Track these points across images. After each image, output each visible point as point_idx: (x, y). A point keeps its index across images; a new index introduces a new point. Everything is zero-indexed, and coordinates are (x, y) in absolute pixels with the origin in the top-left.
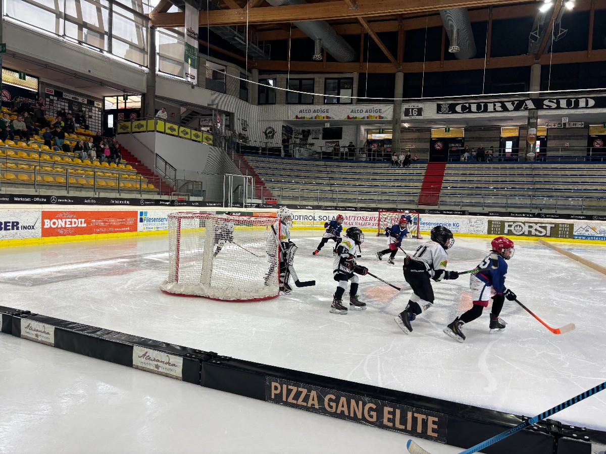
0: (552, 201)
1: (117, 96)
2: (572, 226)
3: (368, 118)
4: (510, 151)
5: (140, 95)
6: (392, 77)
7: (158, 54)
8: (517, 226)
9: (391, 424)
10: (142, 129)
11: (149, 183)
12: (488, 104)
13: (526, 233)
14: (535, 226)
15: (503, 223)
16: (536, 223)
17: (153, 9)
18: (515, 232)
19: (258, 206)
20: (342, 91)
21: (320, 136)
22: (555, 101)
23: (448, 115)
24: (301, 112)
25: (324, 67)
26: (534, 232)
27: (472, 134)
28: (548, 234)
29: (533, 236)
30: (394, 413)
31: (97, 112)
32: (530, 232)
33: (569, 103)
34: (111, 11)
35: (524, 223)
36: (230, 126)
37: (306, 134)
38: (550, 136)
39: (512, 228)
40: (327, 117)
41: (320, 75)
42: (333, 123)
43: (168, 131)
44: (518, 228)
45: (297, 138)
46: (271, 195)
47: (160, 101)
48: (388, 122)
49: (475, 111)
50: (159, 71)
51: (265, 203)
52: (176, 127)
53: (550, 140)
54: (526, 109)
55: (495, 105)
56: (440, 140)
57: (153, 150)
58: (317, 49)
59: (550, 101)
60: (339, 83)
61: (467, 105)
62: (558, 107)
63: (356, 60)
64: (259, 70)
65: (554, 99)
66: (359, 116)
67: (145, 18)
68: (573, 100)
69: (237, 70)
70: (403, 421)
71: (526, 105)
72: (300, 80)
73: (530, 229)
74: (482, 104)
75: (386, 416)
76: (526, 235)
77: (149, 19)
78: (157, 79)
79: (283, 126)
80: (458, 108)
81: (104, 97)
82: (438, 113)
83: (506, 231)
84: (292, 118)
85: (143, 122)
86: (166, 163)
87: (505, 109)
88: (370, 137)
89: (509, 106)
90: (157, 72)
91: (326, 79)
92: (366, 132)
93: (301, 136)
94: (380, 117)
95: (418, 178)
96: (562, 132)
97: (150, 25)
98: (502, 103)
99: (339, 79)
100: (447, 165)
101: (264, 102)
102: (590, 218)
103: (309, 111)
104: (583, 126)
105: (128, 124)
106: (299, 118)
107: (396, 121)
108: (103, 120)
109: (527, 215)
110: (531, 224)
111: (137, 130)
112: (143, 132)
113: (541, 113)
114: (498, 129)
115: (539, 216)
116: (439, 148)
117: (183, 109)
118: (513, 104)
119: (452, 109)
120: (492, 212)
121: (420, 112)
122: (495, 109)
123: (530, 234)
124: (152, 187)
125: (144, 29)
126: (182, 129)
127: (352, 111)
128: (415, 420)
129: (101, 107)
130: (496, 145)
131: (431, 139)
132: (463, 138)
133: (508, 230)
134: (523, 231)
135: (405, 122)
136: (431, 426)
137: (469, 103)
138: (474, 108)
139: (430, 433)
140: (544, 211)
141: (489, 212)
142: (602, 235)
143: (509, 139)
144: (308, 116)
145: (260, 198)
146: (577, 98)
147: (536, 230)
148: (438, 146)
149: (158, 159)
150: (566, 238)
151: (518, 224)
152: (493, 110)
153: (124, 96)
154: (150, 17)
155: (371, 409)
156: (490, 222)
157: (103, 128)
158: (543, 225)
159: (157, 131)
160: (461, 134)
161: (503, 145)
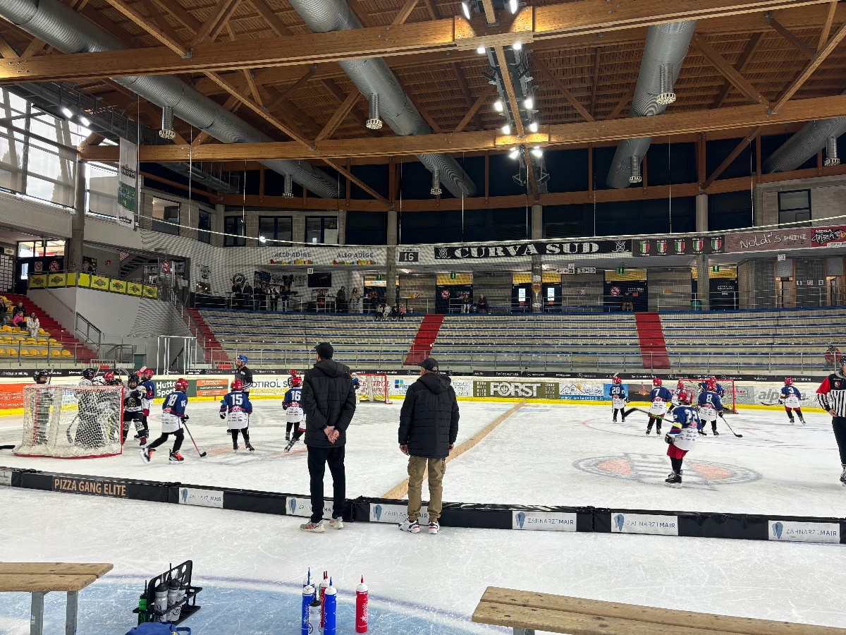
0: (541, 358)
1: (35, 242)
2: (557, 385)
3: (358, 262)
4: (524, 300)
5: (63, 240)
6: (384, 216)
7: (88, 191)
8: (502, 386)
9: (107, 493)
10: (61, 284)
11: (64, 348)
12: (490, 249)
13: (513, 394)
14: (523, 387)
15: (488, 383)
16: (522, 383)
17: (84, 139)
18: (501, 393)
19: (203, 372)
20: (327, 231)
21: (306, 283)
22: (558, 245)
23: (447, 260)
24: (277, 255)
25: (305, 204)
27: (480, 281)
28: (535, 395)
29: (518, 397)
30: (108, 487)
31: (7, 261)
32: (516, 392)
33: (572, 248)
34: (27, 144)
35: (510, 383)
36: (186, 275)
37: (288, 280)
38: (564, 283)
39: (498, 389)
40: (310, 262)
41: (299, 213)
42: (316, 268)
43: (93, 285)
44: (504, 389)
45: (277, 285)
46: (226, 358)
47: (90, 246)
48: (382, 268)
49: (476, 256)
50: (90, 211)
51: (215, 368)
52: (106, 280)
53: (565, 286)
54: (529, 254)
55: (496, 250)
56: (447, 287)
57: (73, 309)
58: (288, 187)
59: (553, 246)
60: (323, 221)
61: (467, 249)
62: (562, 253)
63: (343, 196)
64: (226, 205)
65: (557, 243)
66: (348, 261)
67: (73, 151)
68: (576, 245)
69: (195, 207)
70: (112, 491)
71: (528, 250)
72: (276, 218)
73: (517, 390)
74: (483, 249)
75: (106, 489)
76: (512, 397)
77: (78, 152)
78: (86, 221)
79: (256, 272)
80: (458, 253)
81: (18, 242)
82: (436, 258)
83: (492, 393)
84: (265, 262)
85: (62, 276)
86: (89, 324)
87: (507, 254)
88: (368, 283)
89: (511, 250)
90: (87, 212)
91: (307, 217)
92: (362, 279)
93: (282, 284)
94: (372, 263)
95: (410, 333)
96: (575, 280)
97: (78, 158)
98: (504, 247)
99: (323, 218)
100: (446, 318)
101: (232, 244)
102: (574, 375)
103: (287, 254)
104: (595, 272)
105: (44, 277)
106: (275, 263)
107: (390, 267)
108: (15, 270)
109: (512, 374)
111: (54, 284)
112: (62, 287)
113: (544, 258)
114: (510, 275)
115: (525, 375)
116: (444, 296)
117: (123, 255)
118: (515, 248)
119: (451, 253)
120: (477, 372)
121: (416, 255)
122: (496, 254)
123: (517, 395)
124: (68, 353)
125: (71, 163)
126: (114, 281)
127: (339, 256)
128: (117, 488)
129: (12, 254)
130: (509, 292)
131: (437, 286)
132: (472, 285)
133: (495, 391)
134: (509, 392)
135: (402, 267)
136: (123, 490)
137: (469, 247)
138: (474, 252)
139: (123, 494)
140: (529, 370)
141: (475, 372)
142: (588, 394)
143: (522, 286)
144: (285, 260)
145: (208, 362)
146: (581, 243)
147: (522, 390)
148: (446, 294)
149: (80, 320)
150: (552, 398)
151: (504, 383)
152: (494, 255)
153: (42, 241)
154: (79, 149)
155: (99, 486)
156: (475, 383)
157: (14, 280)
158: (529, 385)
159: (80, 287)
160: (468, 281)
161: (515, 293)
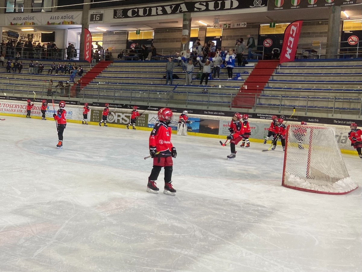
2: (147, 116)
3: (63, 23)
12: (152, 8)
13: (116, 122)
14: (123, 116)
16: (123, 113)
23: (122, 19)
24: (14, 19)
26: (121, 121)
27: (159, 36)
29: (120, 124)
32: (118, 120)
40: (33, 23)
44: (111, 117)
61: (136, 10)
66: (57, 22)
73: (119, 118)
76: (116, 123)
82: (114, 18)
84: (7, 24)
93: (27, 39)
94: (72, 23)
100: (112, 64)
103: (20, 18)
106: (13, 25)
110: (119, 114)
115: (126, 107)
119: (125, 14)
127: (51, 18)
131: (128, 41)
134: (114, 119)
138: (141, 12)
144: (19, 23)
147: (123, 119)
150: (143, 126)
156: (92, 111)
160: (151, 36)
